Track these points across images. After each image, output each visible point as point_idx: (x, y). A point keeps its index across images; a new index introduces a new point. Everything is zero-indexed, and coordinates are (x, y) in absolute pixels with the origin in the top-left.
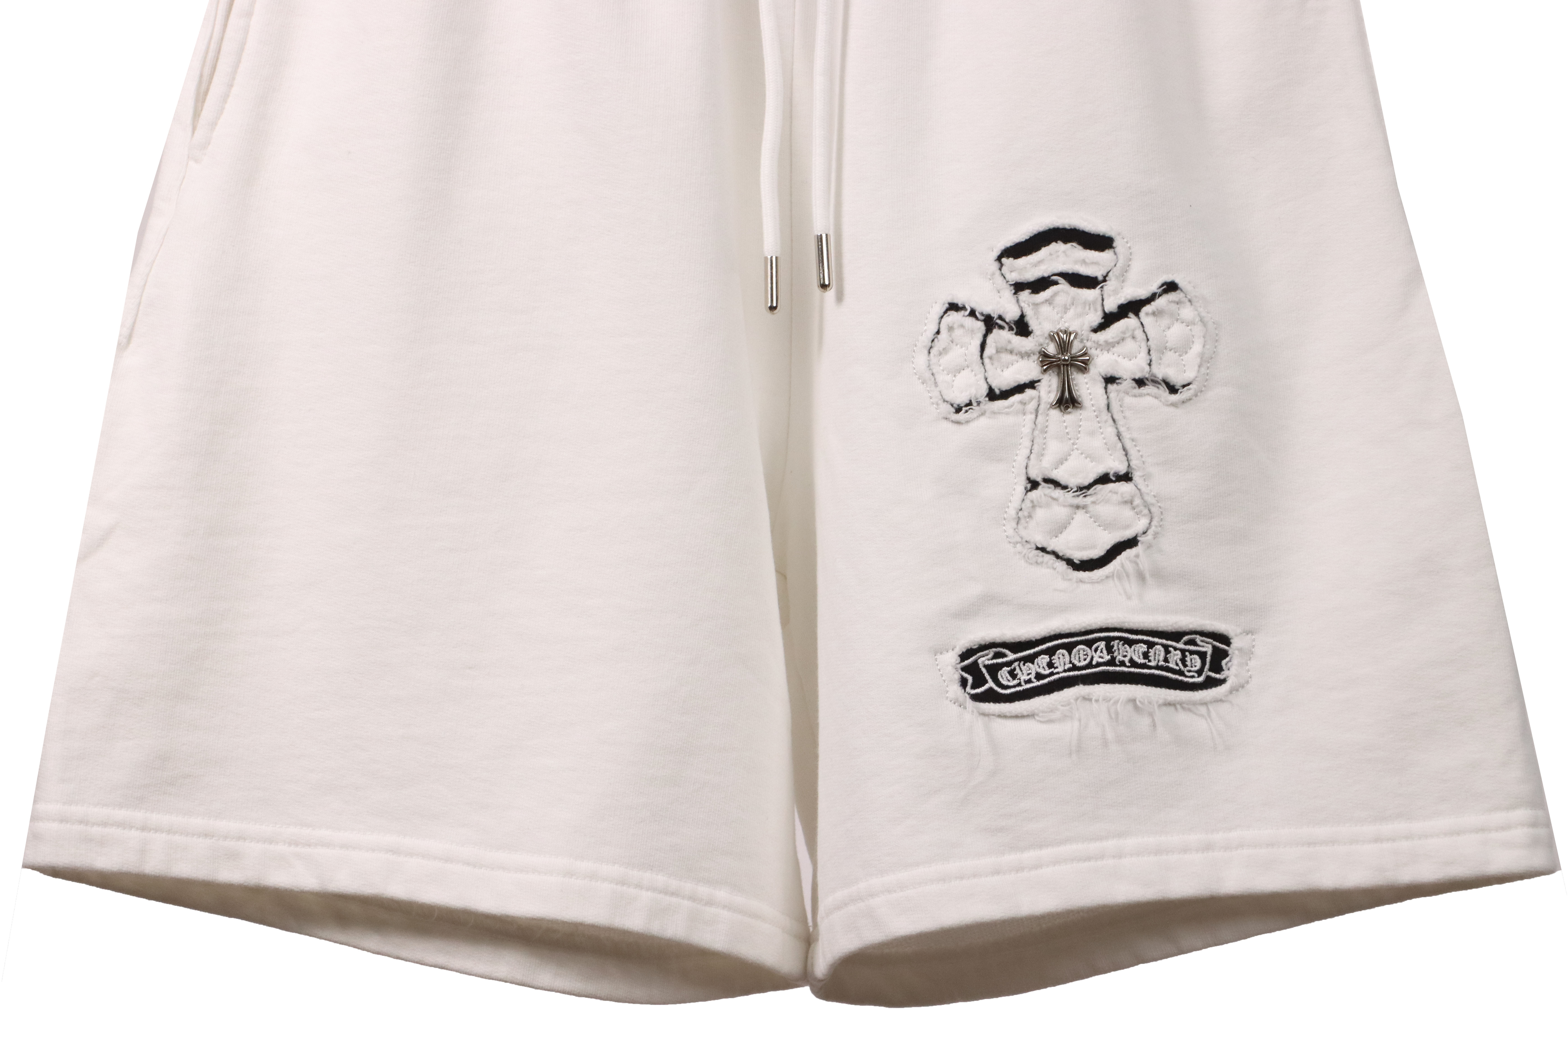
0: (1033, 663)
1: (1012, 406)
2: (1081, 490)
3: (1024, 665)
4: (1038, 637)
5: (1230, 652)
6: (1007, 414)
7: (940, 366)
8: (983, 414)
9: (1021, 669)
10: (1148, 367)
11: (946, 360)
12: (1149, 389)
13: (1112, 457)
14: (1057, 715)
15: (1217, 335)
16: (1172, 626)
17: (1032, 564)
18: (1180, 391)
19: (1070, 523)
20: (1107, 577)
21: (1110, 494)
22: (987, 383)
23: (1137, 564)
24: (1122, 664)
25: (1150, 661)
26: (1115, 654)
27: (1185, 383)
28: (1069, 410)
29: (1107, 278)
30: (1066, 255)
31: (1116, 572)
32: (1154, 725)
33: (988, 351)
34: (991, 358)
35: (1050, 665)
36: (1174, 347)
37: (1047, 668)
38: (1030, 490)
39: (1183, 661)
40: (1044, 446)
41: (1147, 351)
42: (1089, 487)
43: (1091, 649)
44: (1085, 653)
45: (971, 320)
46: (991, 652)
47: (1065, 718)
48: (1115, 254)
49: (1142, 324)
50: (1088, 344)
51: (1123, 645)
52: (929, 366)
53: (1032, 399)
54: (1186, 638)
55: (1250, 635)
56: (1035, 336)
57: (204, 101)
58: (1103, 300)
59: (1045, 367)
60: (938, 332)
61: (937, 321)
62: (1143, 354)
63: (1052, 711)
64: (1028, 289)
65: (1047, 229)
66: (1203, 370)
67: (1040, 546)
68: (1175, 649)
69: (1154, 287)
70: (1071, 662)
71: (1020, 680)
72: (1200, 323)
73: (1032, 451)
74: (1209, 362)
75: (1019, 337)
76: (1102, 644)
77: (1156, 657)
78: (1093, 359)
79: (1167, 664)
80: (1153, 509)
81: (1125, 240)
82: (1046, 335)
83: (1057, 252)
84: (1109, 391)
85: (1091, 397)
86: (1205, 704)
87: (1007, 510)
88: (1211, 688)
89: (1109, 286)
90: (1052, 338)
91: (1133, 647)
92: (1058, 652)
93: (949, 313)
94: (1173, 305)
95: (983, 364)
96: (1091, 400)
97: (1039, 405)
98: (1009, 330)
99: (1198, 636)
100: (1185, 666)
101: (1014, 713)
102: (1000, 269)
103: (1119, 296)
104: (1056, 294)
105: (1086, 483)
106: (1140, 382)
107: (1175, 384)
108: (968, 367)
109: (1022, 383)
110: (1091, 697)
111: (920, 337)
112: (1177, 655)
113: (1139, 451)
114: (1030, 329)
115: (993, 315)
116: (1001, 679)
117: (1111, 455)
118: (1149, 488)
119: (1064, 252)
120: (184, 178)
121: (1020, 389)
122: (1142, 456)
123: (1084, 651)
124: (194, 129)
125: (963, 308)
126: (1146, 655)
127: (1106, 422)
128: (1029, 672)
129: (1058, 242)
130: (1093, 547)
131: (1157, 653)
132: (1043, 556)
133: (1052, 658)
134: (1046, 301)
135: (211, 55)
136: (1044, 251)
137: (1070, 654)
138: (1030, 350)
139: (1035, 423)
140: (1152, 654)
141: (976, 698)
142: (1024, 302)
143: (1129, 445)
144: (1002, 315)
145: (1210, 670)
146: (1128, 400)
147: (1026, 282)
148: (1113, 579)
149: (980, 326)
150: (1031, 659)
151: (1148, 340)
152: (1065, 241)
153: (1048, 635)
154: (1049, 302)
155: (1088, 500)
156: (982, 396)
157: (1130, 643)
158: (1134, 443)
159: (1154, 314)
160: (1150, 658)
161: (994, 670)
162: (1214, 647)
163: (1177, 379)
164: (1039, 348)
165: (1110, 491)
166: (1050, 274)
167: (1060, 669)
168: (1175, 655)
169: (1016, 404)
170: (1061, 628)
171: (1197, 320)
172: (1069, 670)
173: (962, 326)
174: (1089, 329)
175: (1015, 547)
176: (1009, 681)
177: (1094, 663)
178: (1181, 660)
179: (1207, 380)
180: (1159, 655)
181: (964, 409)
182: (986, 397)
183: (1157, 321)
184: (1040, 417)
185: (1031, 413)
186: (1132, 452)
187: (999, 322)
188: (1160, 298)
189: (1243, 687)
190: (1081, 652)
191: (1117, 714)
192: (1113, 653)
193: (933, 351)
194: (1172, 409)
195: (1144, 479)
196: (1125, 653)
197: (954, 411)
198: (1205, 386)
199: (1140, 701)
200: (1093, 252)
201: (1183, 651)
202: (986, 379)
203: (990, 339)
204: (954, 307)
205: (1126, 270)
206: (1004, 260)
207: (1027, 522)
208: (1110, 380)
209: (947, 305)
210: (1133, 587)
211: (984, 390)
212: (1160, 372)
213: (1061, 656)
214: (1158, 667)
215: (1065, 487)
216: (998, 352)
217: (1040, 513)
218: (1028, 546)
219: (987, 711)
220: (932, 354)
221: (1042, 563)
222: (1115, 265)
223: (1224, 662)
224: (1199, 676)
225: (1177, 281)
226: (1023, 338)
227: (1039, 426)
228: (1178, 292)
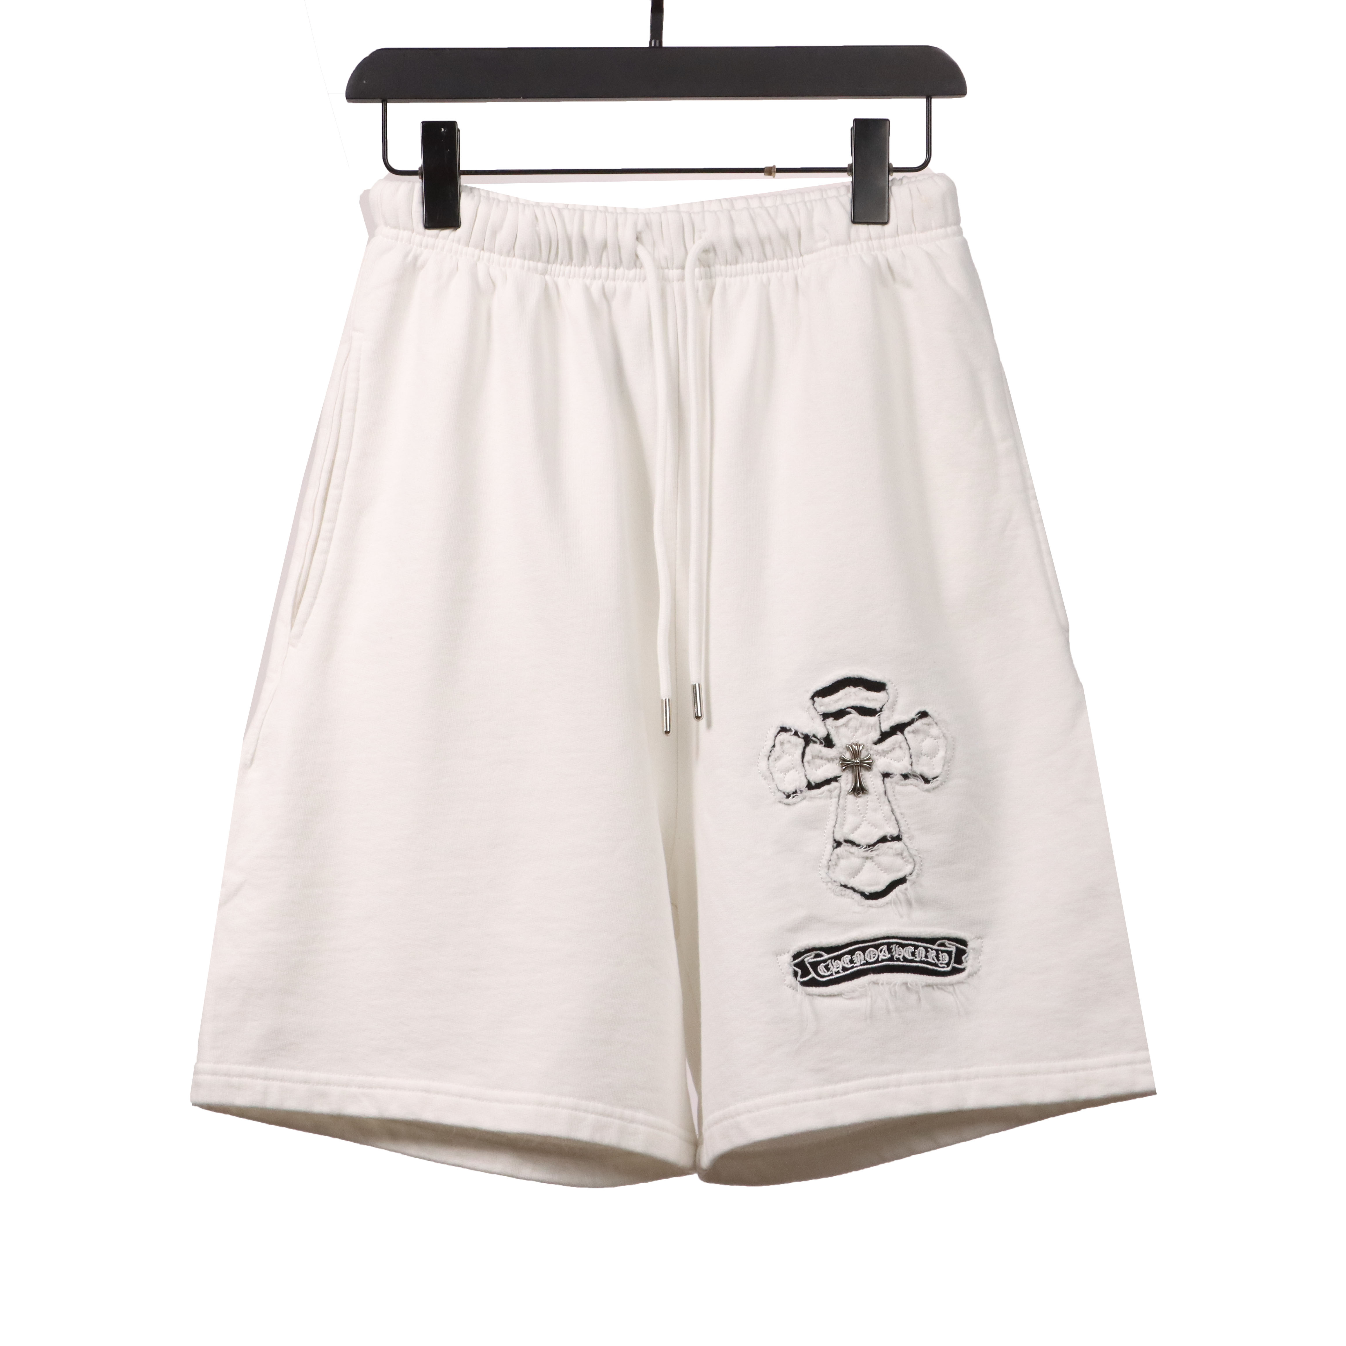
0: (840, 960)
1: (823, 793)
2: (869, 847)
3: (834, 961)
4: (843, 944)
5: (967, 951)
6: (820, 798)
7: (776, 768)
8: (804, 798)
9: (832, 964)
10: (910, 766)
11: (779, 764)
12: (911, 781)
13: (888, 825)
14: (856, 994)
15: (954, 745)
16: (929, 934)
17: (838, 896)
18: (931, 782)
19: (862, 869)
20: (887, 903)
21: (888, 849)
22: (807, 778)
23: (906, 894)
24: (898, 960)
25: (916, 958)
26: (894, 953)
27: (934, 776)
28: (860, 795)
29: (883, 710)
30: (856, 695)
31: (892, 900)
32: (920, 999)
33: (807, 757)
34: (808, 762)
35: (852, 961)
36: (927, 753)
37: (849, 963)
38: (836, 847)
39: (937, 957)
40: (844, 819)
41: (910, 756)
42: (874, 845)
43: (877, 950)
44: (874, 953)
45: (795, 738)
46: (813, 954)
47: (862, 996)
48: (887, 693)
49: (906, 739)
50: (871, 752)
51: (899, 947)
52: (768, 768)
53: (836, 788)
54: (938, 942)
55: (980, 940)
56: (837, 748)
57: (298, 608)
58: (880, 723)
59: (844, 768)
60: (774, 746)
61: (773, 739)
62: (907, 758)
63: (853, 991)
64: (832, 717)
65: (843, 678)
66: (946, 768)
67: (843, 884)
68: (932, 949)
69: (913, 715)
70: (865, 959)
71: (832, 971)
72: (943, 737)
73: (837, 822)
74: (949, 763)
75: (826, 749)
76: (885, 947)
77: (920, 955)
78: (874, 762)
79: (927, 959)
80: (916, 859)
81: (894, 685)
82: (844, 747)
83: (850, 693)
84: (885, 782)
85: (874, 786)
86: (952, 985)
87: (821, 861)
88: (955, 974)
89: (884, 714)
90: (848, 749)
91: (905, 949)
92: (856, 953)
93: (781, 733)
94: (925, 726)
95: (803, 766)
96: (874, 788)
97: (840, 792)
98: (820, 744)
99: (946, 941)
100: (939, 960)
101: (829, 993)
102: (813, 705)
103: (890, 721)
104: (849, 720)
105: (872, 842)
106: (905, 776)
107: (928, 777)
108: (794, 768)
109: (829, 778)
110: (878, 982)
111: (762, 750)
112: (933, 953)
113: (906, 821)
114: (834, 743)
115: (809, 734)
116: (820, 972)
117: (888, 824)
118: (913, 845)
119: (854, 693)
120: (286, 657)
121: (828, 782)
122: (908, 824)
123: (873, 952)
124: (292, 626)
125: (790, 730)
126: (913, 954)
127: (884, 802)
128: (838, 966)
129: (851, 686)
130: (877, 884)
131: (920, 952)
132: (845, 890)
133: (853, 957)
134: (844, 724)
135: (303, 578)
136: (841, 693)
137: (864, 954)
138: (834, 757)
139: (838, 804)
140: (917, 953)
141: (804, 984)
142: (829, 725)
143: (899, 817)
144: (815, 734)
145: (955, 962)
146: (898, 788)
147: (830, 712)
148: (891, 904)
149: (801, 742)
150: (839, 958)
151: (910, 749)
152: (855, 686)
153: (849, 942)
154: (845, 725)
155: (874, 853)
156: (804, 787)
157: (903, 946)
158: (903, 816)
159: (913, 732)
160: (916, 956)
161: (815, 965)
162: (957, 948)
163: (929, 774)
164: (839, 756)
165: (888, 848)
166: (846, 708)
167: (858, 964)
168: (932, 953)
169: (826, 792)
170: (858, 937)
171: (941, 735)
172: (864, 964)
173: (789, 742)
174: (872, 742)
175: (827, 885)
176: (825, 972)
177: (880, 959)
178: (936, 956)
179: (948, 774)
180: (922, 954)
181: (792, 796)
182: (806, 787)
183: (915, 737)
184: (841, 801)
185: (835, 797)
186: (902, 822)
187: (813, 738)
188: (917, 721)
189: (976, 973)
190: (871, 953)
191: (895, 992)
192: (892, 953)
193: (771, 758)
194: (926, 794)
195: (910, 839)
196: (900, 953)
197: (786, 797)
198: (947, 778)
199: (910, 984)
200: (873, 692)
201: (937, 951)
202: (806, 776)
203: (808, 750)
204: (784, 730)
205: (894, 703)
206: (816, 699)
207: (834, 868)
208: (886, 775)
209: (780, 729)
210: (904, 909)
211: (805, 784)
212: (918, 769)
213: (858, 956)
214: (921, 962)
215: (858, 845)
216: (813, 758)
217: (843, 863)
218: (836, 884)
219: (811, 993)
220: (770, 760)
221: (845, 895)
222: (888, 701)
223: (963, 957)
224: (948, 966)
225: (927, 710)
226: (829, 749)
227: (841, 806)
228: (928, 717)
